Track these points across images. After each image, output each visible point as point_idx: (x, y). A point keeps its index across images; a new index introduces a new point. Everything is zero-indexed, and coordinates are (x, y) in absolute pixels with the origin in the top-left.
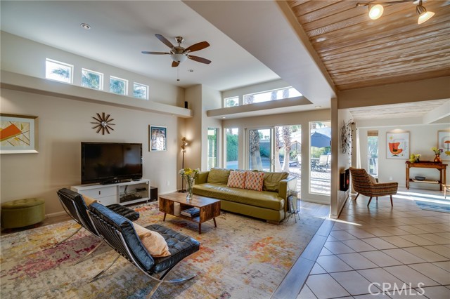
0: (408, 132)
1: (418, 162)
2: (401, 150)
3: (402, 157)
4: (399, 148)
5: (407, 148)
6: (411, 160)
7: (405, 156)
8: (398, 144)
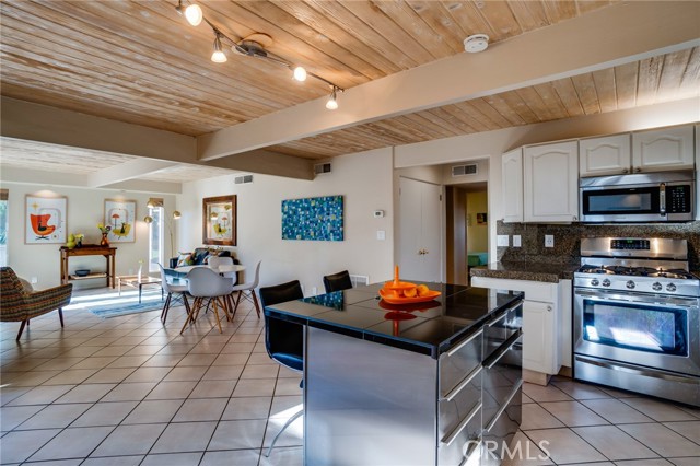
0: (65, 197)
1: (80, 248)
2: (54, 228)
3: (56, 240)
4: (49, 223)
5: (63, 224)
6: (69, 245)
7: (59, 238)
8: (48, 217)
